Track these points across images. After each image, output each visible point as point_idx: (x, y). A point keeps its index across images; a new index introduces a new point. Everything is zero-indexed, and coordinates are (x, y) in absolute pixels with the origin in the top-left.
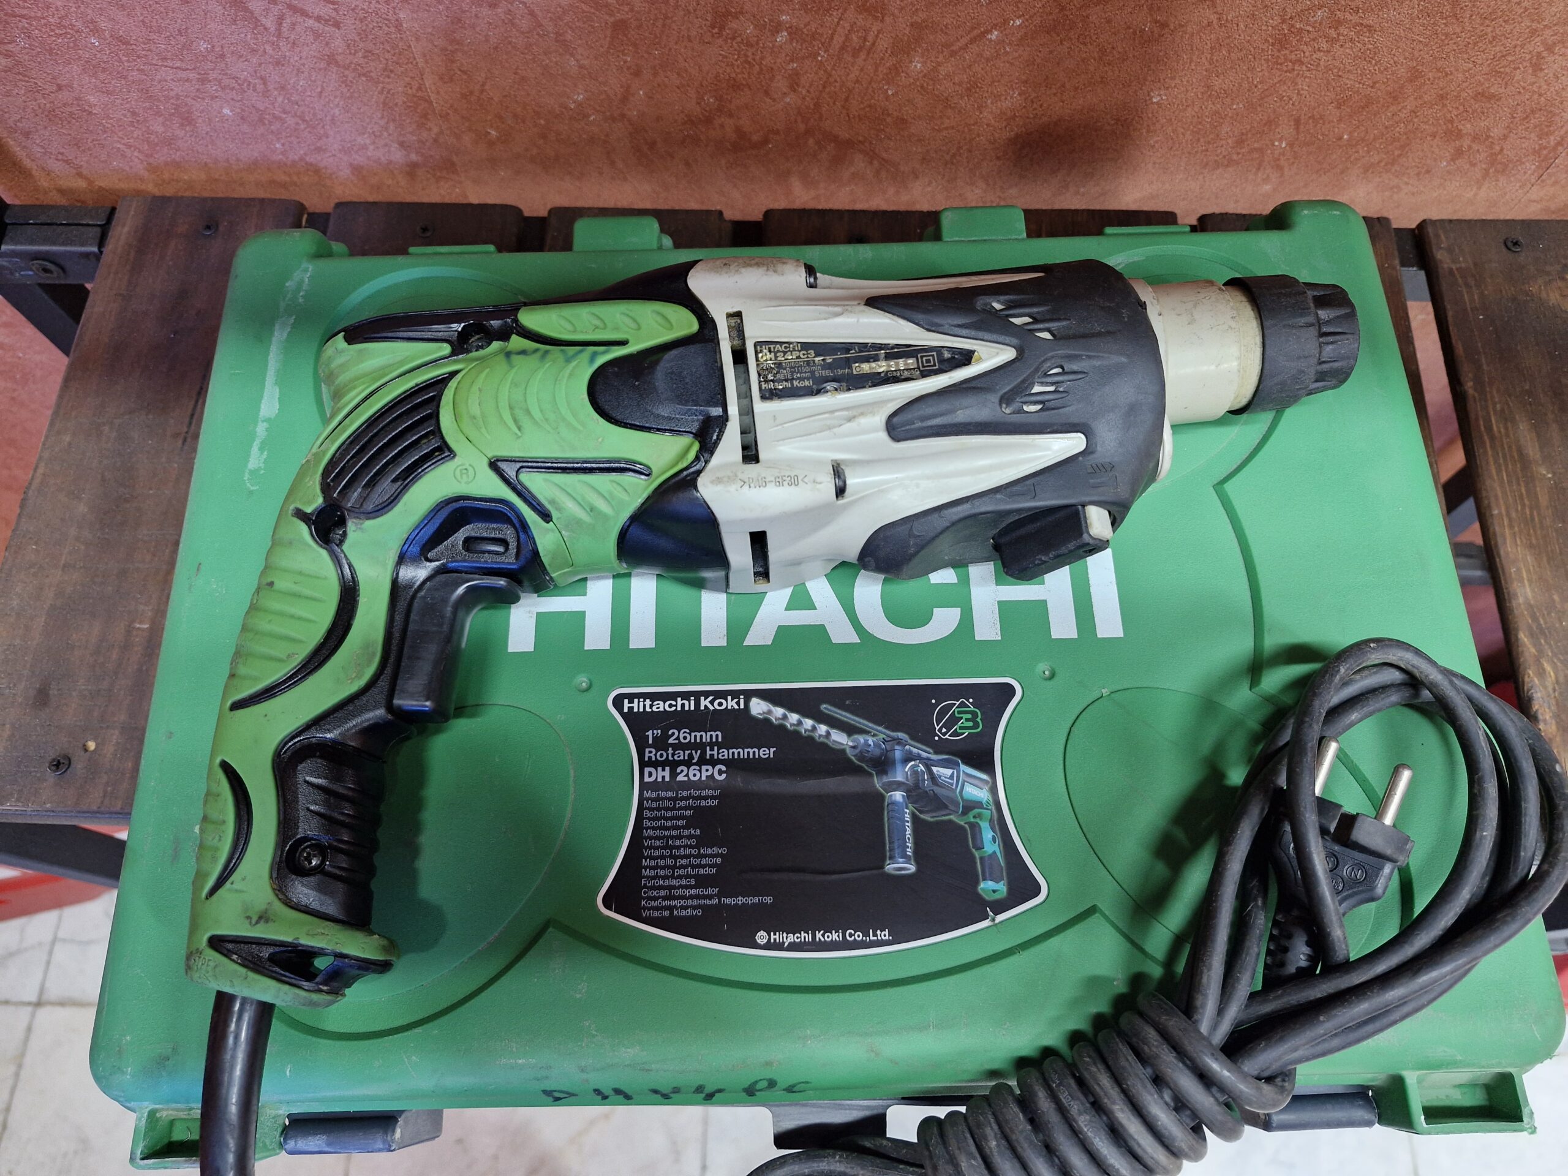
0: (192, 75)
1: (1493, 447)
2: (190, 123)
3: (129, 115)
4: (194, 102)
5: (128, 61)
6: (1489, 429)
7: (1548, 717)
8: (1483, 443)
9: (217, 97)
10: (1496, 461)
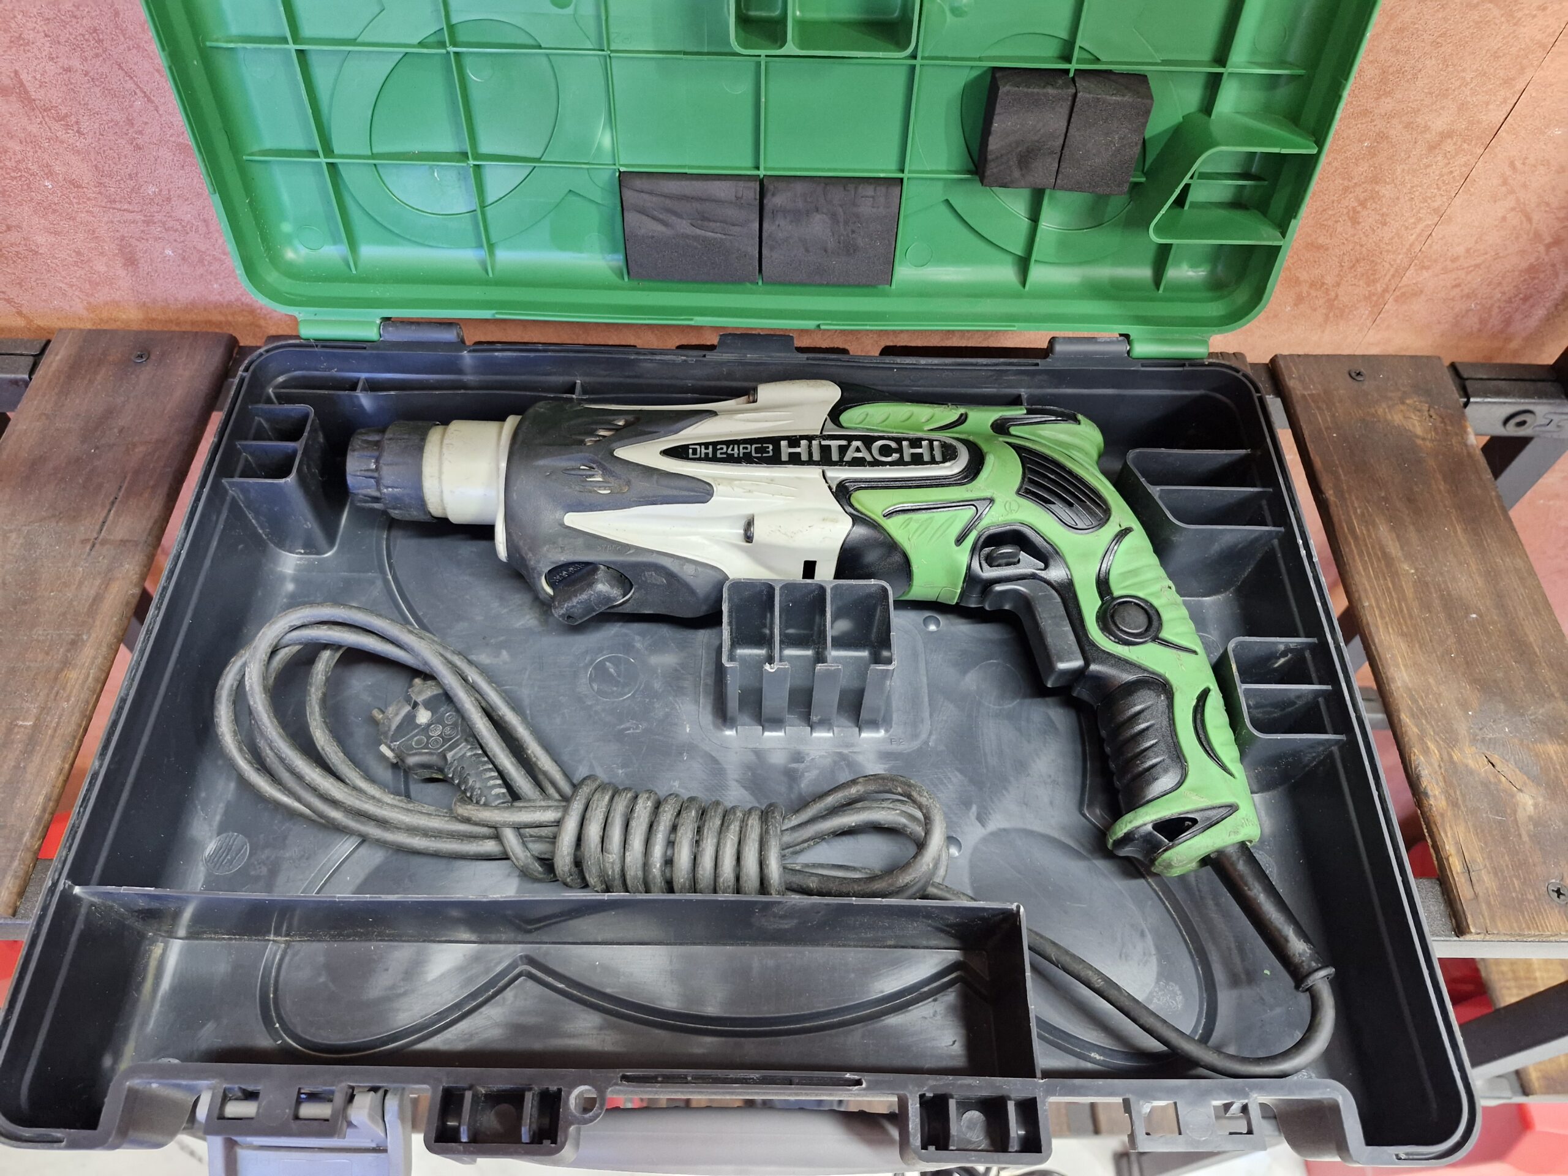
0: (139, 217)
1: (1357, 545)
2: (132, 263)
3: (74, 254)
4: (138, 243)
5: (79, 203)
6: (1352, 531)
7: (1437, 793)
8: (1349, 544)
9: (160, 238)
10: (1362, 560)
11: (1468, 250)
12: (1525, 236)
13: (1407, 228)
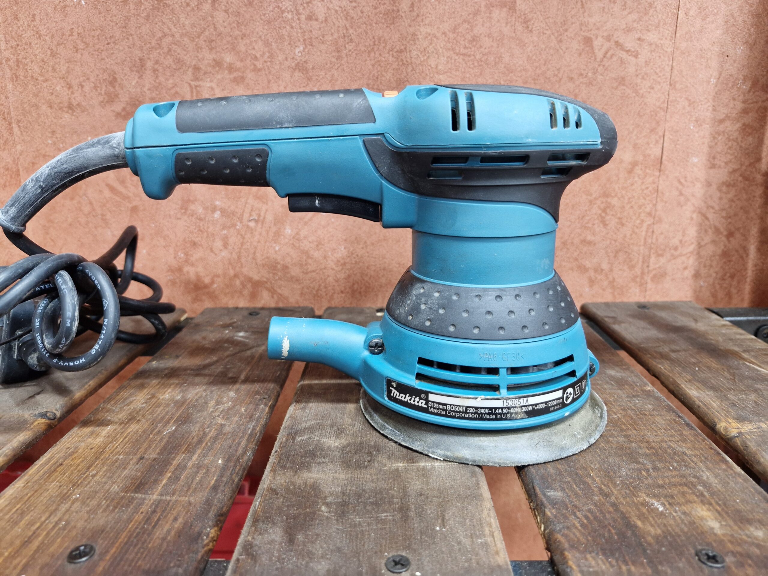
11: (681, 241)
12: (709, 230)
13: (637, 227)
